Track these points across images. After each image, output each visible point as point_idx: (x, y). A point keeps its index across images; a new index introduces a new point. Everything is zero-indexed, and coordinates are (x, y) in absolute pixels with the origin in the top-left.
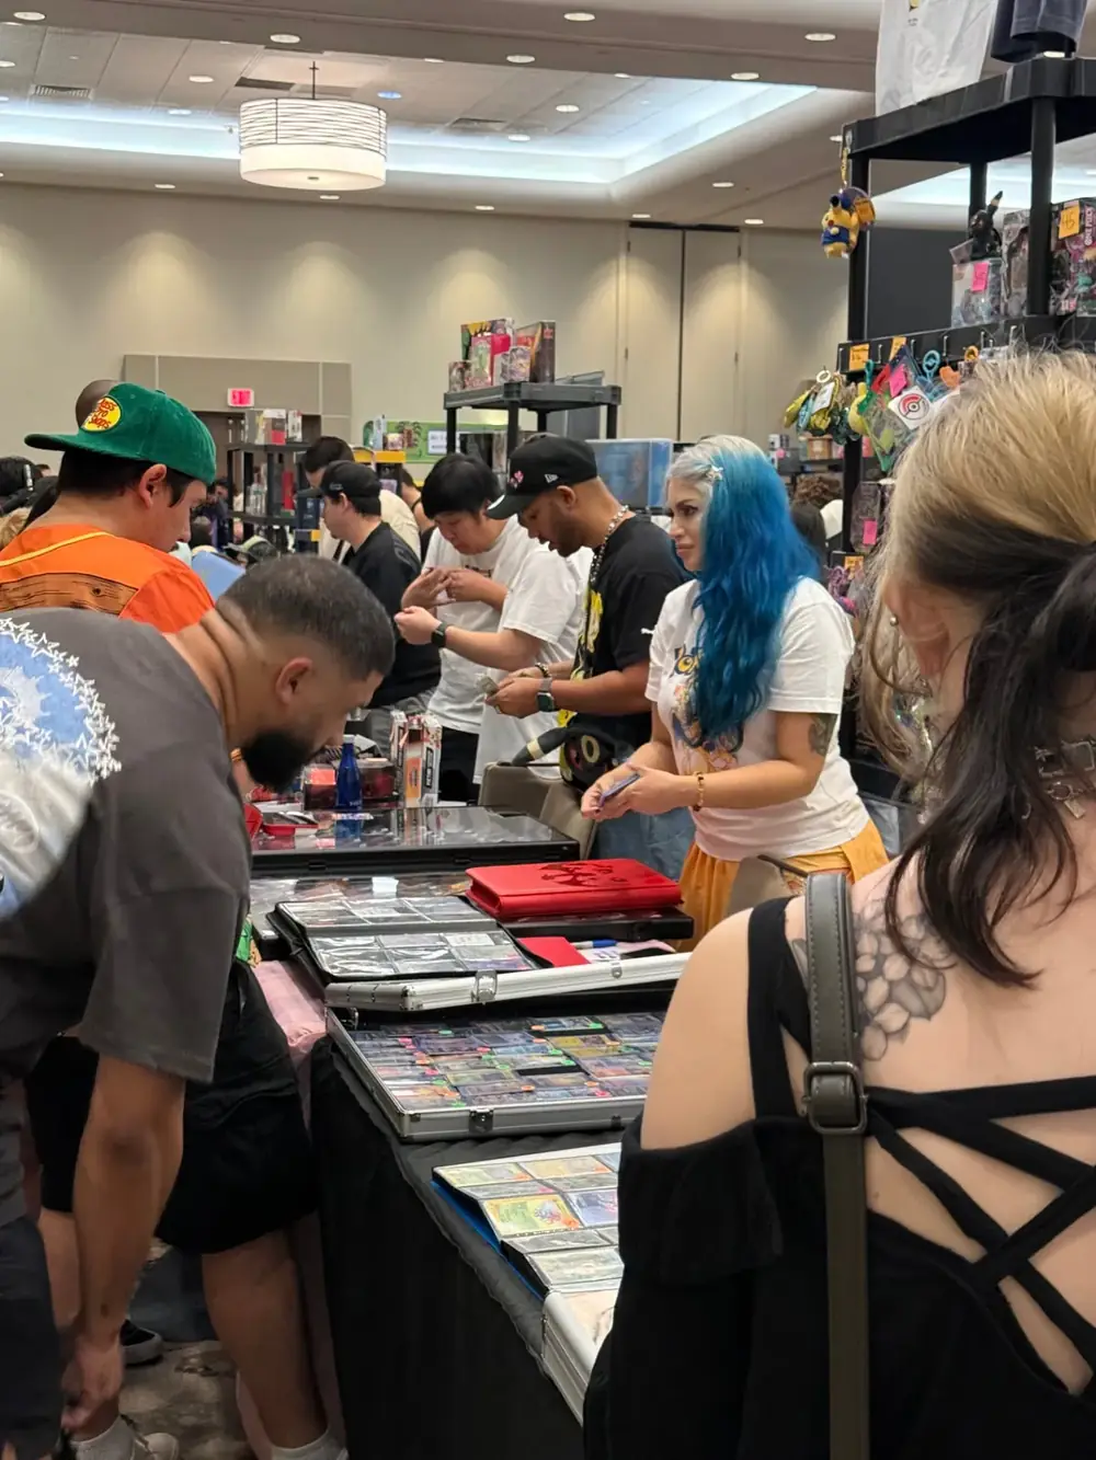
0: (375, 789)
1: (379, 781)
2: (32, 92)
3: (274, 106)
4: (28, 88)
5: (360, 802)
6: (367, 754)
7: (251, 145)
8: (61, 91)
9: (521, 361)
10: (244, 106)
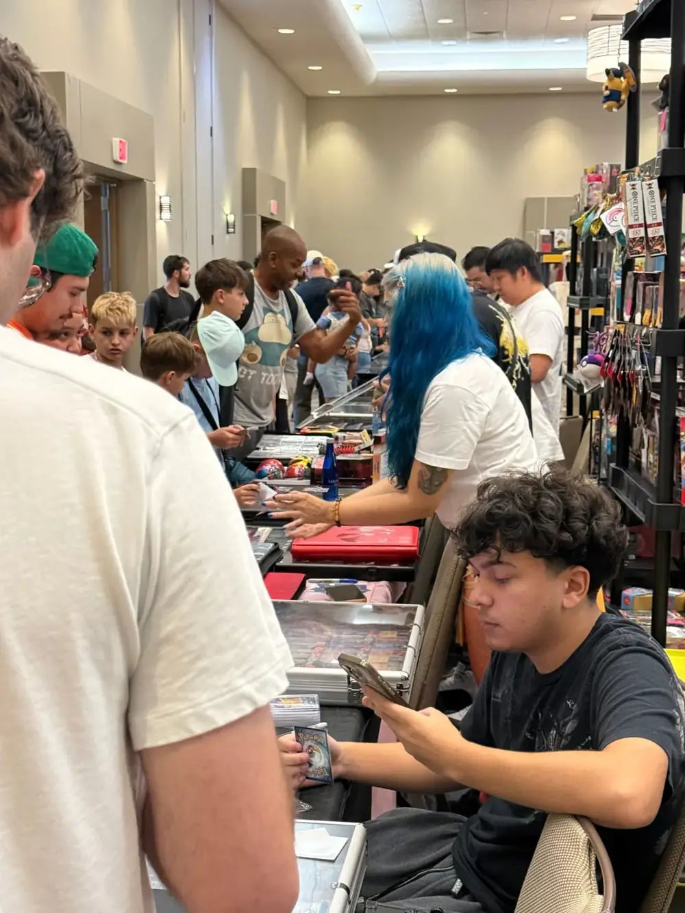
0: (355, 473)
1: (360, 468)
2: (469, 37)
3: (608, 31)
4: (466, 35)
5: (337, 481)
6: (365, 451)
7: (592, 57)
8: (487, 34)
9: (595, 192)
10: (590, 32)
